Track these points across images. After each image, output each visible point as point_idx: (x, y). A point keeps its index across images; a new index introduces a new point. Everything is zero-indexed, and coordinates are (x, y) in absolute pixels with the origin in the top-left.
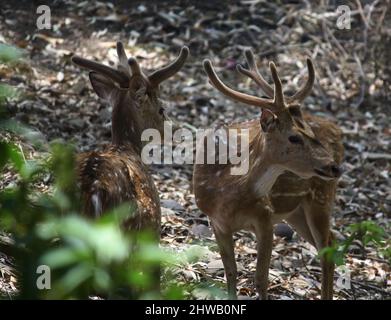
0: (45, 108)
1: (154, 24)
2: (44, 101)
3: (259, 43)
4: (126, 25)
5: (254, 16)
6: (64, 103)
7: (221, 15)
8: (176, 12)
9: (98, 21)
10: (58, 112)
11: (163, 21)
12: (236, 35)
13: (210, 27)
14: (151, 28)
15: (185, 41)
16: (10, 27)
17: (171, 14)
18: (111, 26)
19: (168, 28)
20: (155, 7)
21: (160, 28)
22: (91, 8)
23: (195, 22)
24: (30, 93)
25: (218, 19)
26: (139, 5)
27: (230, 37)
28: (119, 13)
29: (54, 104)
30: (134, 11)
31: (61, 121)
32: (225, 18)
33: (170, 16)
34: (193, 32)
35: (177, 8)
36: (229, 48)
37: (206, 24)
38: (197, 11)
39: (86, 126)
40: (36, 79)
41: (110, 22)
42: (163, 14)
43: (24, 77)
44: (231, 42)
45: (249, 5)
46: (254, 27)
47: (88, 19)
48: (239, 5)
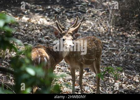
0: (22, 34)
2: (22, 32)
4: (45, 12)
5: (80, 10)
6: (27, 33)
7: (70, 9)
8: (58, 8)
9: (37, 11)
10: (26, 35)
11: (55, 10)
12: (75, 15)
13: (67, 13)
14: (51, 13)
15: (61, 16)
16: (13, 12)
17: (57, 9)
18: (41, 12)
19: (56, 13)
20: (53, 7)
21: (54, 12)
22: (35, 7)
23: (63, 11)
24: (18, 30)
26: (48, 6)
27: (73, 15)
28: (43, 8)
29: (25, 33)
30: (47, 8)
31: (27, 38)
32: (72, 10)
33: (57, 10)
34: (63, 14)
35: (59, 7)
37: (66, 12)
38: (64, 8)
39: (33, 39)
40: (20, 26)
41: (40, 11)
43: (17, 25)
44: (73, 17)
45: (78, 7)
46: (79, 13)
47: (35, 10)
48: (75, 6)
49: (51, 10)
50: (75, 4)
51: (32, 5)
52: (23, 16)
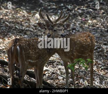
0: (32, 30)
1: (65, 9)
2: (32, 28)
3: (92, 14)
4: (58, 9)
5: (91, 7)
6: (37, 29)
7: (82, 7)
9: (50, 8)
10: (35, 31)
11: (67, 8)
12: (86, 12)
13: (79, 10)
14: (64, 10)
16: (27, 9)
17: (70, 6)
19: (68, 10)
20: (66, 4)
21: (66, 10)
22: (49, 4)
23: (76, 8)
24: (29, 26)
27: (84, 12)
28: (56, 6)
29: (34, 29)
30: (60, 5)
31: (36, 33)
32: (83, 7)
34: (75, 11)
35: (71, 5)
36: (84, 15)
38: (76, 6)
39: (42, 34)
40: (31, 22)
41: (54, 8)
42: (67, 6)
43: (28, 22)
44: (84, 14)
45: (90, 4)
46: (91, 10)
47: (48, 7)
48: (87, 4)
49: (64, 7)
50: (87, 2)
51: (46, 3)
52: (37, 13)
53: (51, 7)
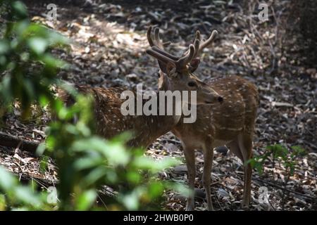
0: (77, 69)
1: (146, 19)
2: (77, 65)
4: (128, 19)
5: (207, 16)
6: (89, 66)
7: (187, 15)
8: (159, 12)
9: (111, 17)
10: (85, 71)
11: (151, 17)
12: (196, 27)
13: (180, 22)
14: (144, 22)
15: (164, 30)
17: (156, 13)
18: (119, 20)
19: (154, 22)
20: (147, 9)
21: (149, 21)
22: (107, 8)
23: (171, 18)
24: (68, 59)
25: (185, 17)
26: (137, 7)
27: (192, 28)
28: (124, 12)
29: (83, 66)
30: (133, 11)
31: (87, 77)
32: (190, 16)
33: (156, 15)
34: (170, 25)
35: (160, 10)
36: (192, 35)
37: (178, 20)
38: (172, 12)
39: (102, 81)
40: (72, 51)
41: (119, 17)
42: (151, 13)
43: (65, 49)
44: (192, 31)
45: (205, 9)
46: (207, 23)
47: (105, 15)
48: (199, 8)
49: (143, 16)
50: (197, 3)
51: (100, 4)
52: (80, 29)
53: (113, 14)
